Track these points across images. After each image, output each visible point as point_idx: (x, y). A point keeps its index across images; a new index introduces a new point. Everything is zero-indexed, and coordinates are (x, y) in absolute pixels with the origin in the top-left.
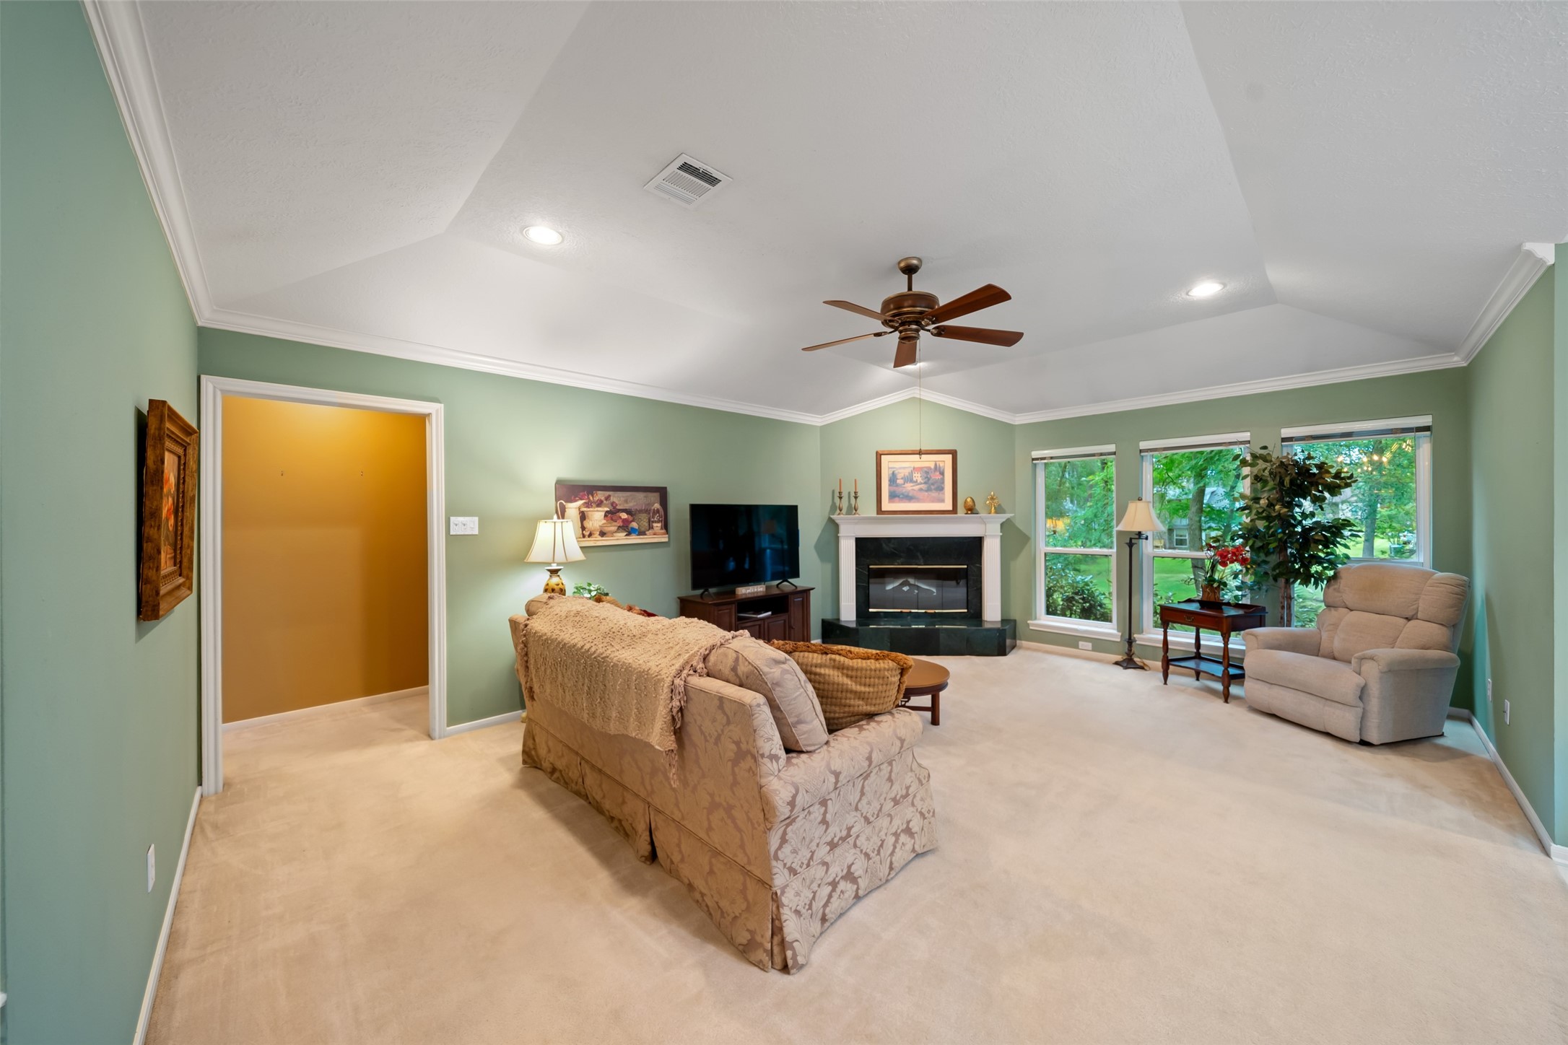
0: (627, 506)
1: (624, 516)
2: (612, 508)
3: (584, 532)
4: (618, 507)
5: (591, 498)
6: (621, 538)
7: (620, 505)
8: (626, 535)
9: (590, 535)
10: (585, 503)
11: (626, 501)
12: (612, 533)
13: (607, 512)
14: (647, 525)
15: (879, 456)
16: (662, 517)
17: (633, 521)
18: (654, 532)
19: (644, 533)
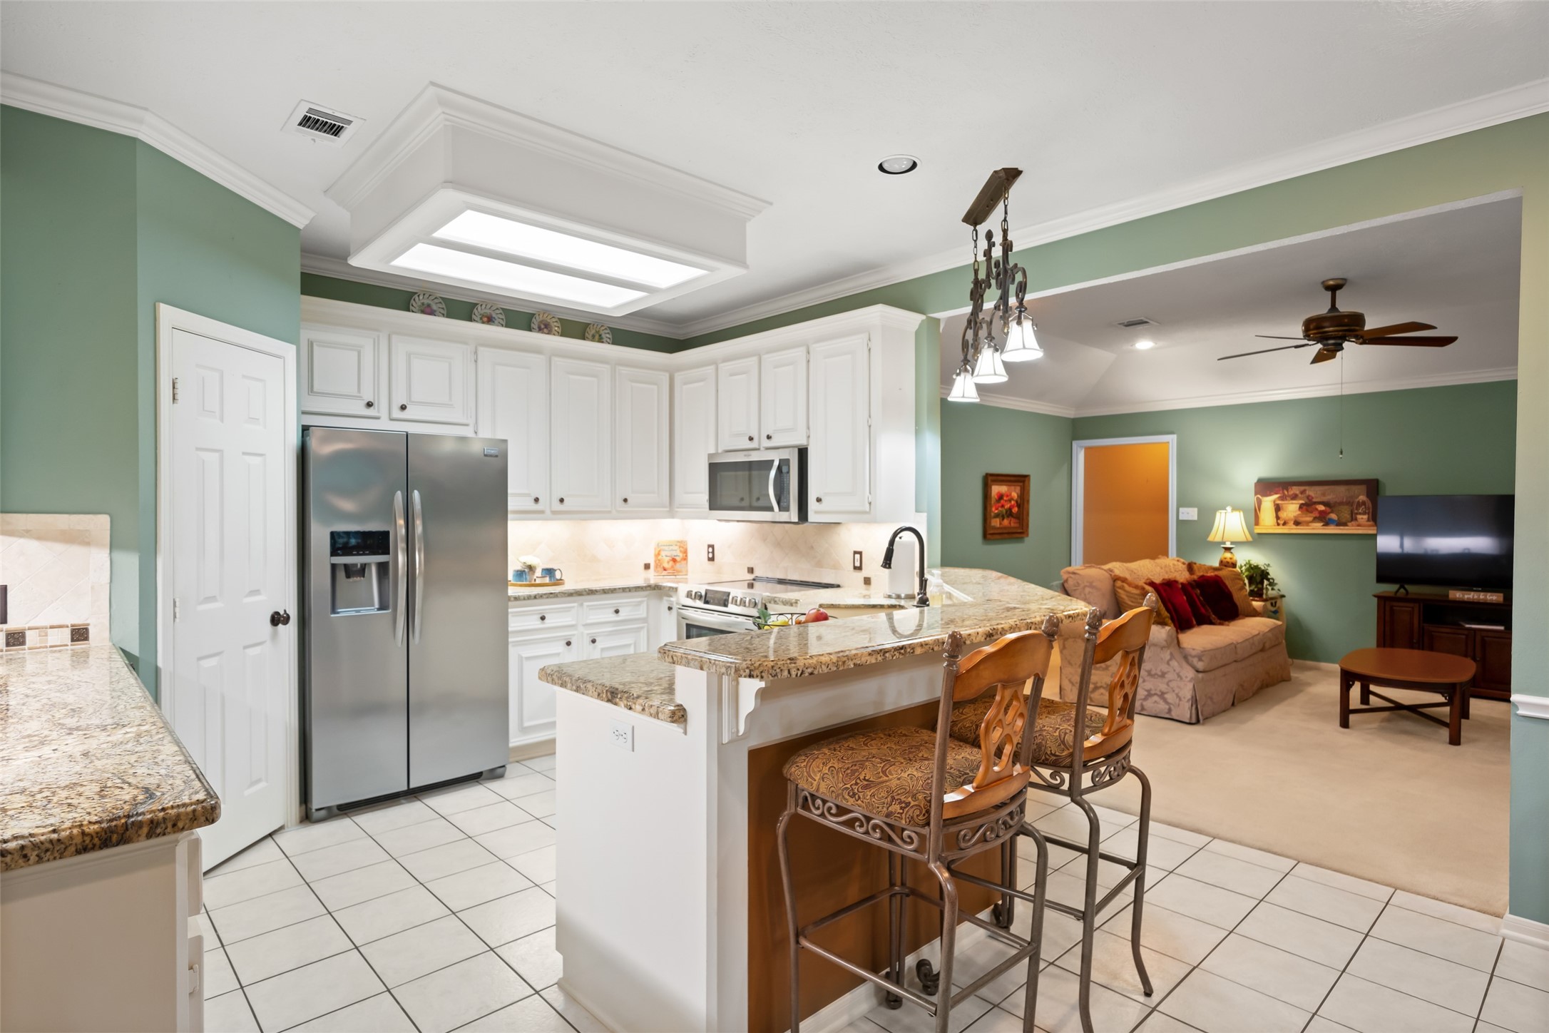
0: (1325, 499)
1: (1321, 508)
2: (1307, 501)
3: (1279, 521)
4: (1314, 500)
5: (1286, 493)
6: (1317, 528)
7: (1316, 498)
8: (1323, 525)
9: (1285, 524)
10: (1280, 497)
11: (1324, 495)
12: (1307, 523)
13: (1302, 504)
14: (1349, 516)
16: (1369, 509)
17: (1332, 512)
18: (1357, 523)
19: (1345, 524)
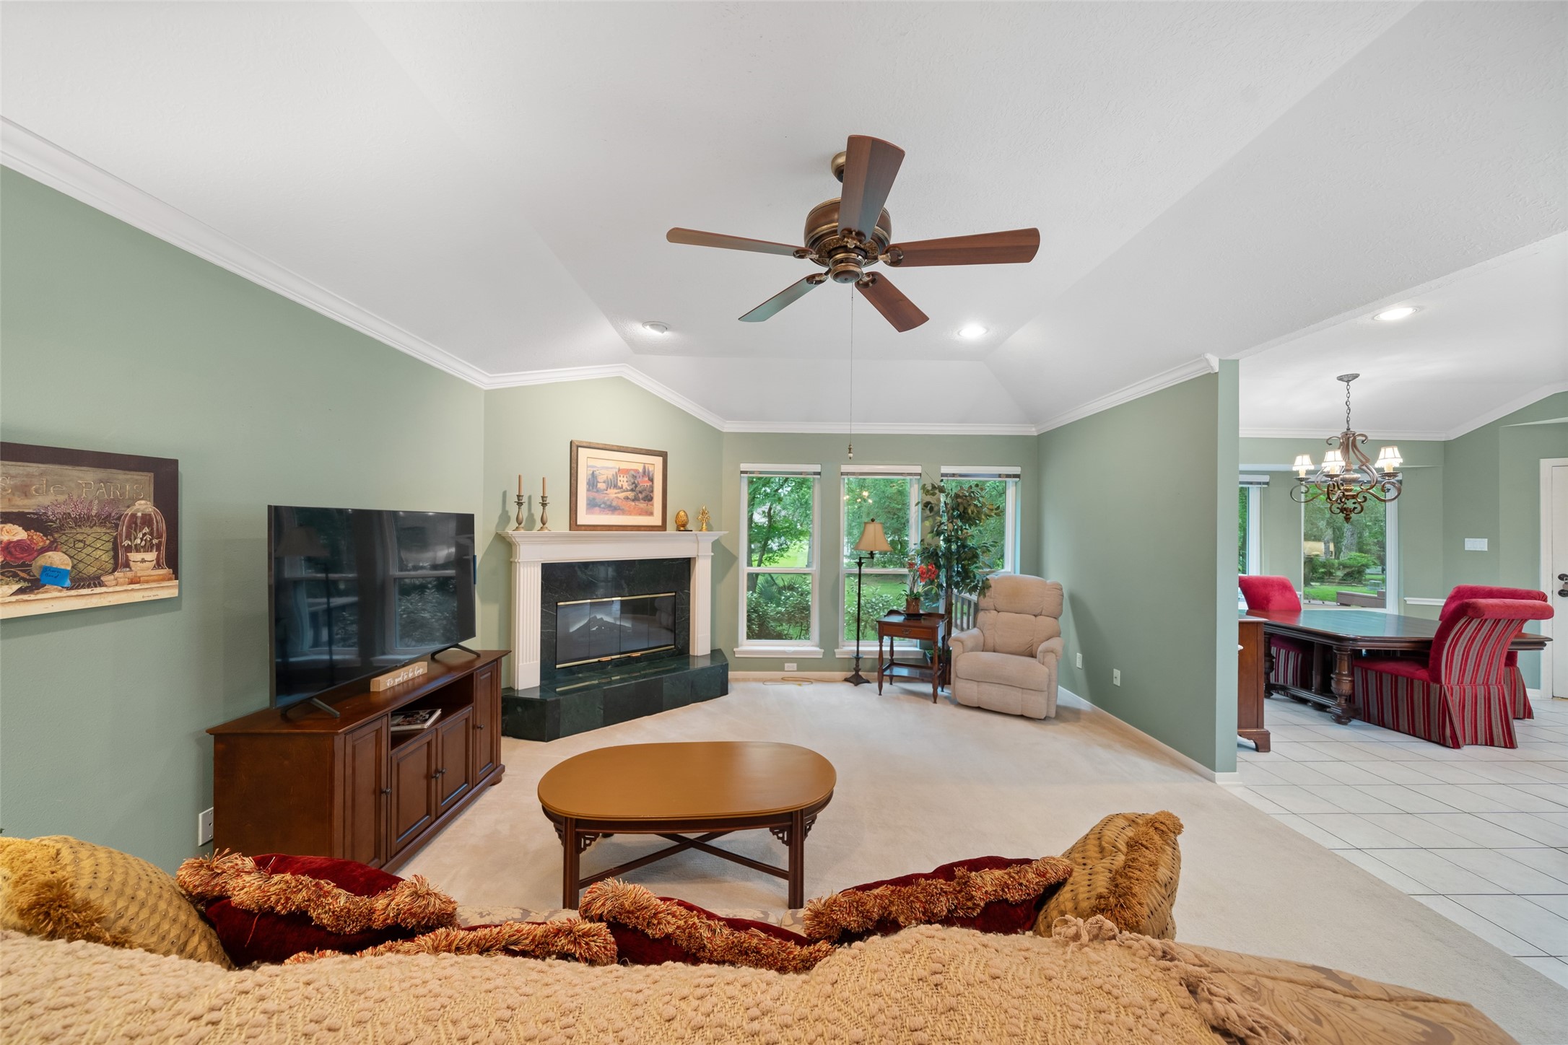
0: (28, 505)
1: (16, 535)
8: (24, 591)
11: (20, 490)
14: (106, 558)
15: (574, 448)
16: (160, 536)
17: (52, 547)
18: (130, 574)
19: (95, 581)
